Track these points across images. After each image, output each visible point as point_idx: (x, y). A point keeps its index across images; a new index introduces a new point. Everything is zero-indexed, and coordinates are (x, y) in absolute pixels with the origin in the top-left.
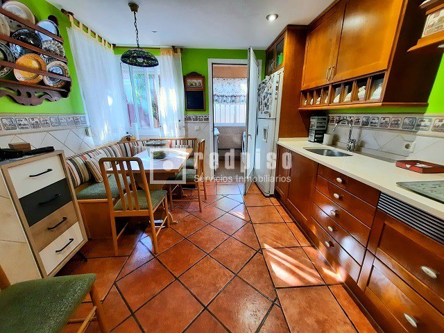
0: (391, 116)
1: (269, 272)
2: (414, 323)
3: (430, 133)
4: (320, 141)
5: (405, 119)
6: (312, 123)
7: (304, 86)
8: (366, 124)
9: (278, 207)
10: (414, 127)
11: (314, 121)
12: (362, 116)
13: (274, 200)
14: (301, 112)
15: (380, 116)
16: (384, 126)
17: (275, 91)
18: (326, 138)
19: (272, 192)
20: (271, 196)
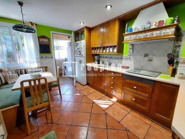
0: (117, 56)
1: (100, 107)
2: (134, 100)
3: (125, 60)
4: (99, 63)
5: (119, 57)
6: (95, 58)
7: (92, 46)
8: (111, 58)
9: (90, 88)
10: (122, 58)
11: (96, 57)
12: (110, 56)
13: (87, 86)
14: (92, 54)
15: (114, 56)
16: (116, 58)
17: (83, 47)
18: (101, 62)
19: (86, 84)
20: (86, 85)
